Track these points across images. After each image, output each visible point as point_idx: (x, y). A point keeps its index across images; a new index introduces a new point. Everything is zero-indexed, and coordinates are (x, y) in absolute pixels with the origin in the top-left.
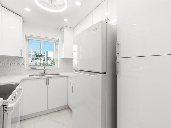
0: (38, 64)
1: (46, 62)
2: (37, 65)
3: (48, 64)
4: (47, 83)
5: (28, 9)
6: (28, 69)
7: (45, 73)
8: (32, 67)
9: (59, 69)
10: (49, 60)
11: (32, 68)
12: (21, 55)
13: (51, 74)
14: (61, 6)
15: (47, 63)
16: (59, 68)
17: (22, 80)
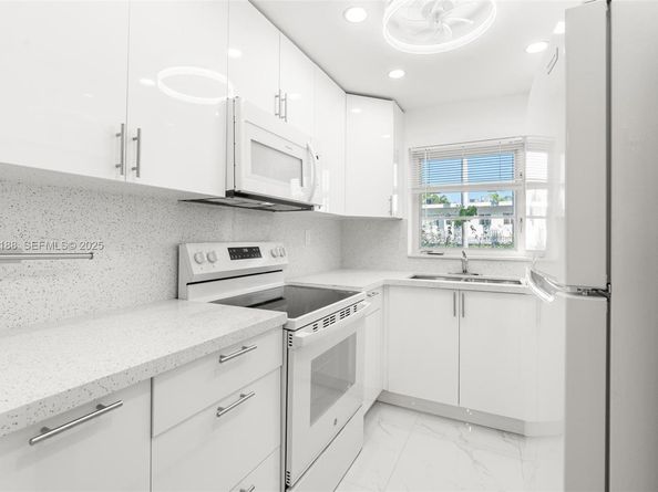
0: (505, 242)
2: (497, 244)
4: (459, 310)
5: (397, 74)
6: (418, 255)
7: (465, 272)
8: (430, 249)
12: (391, 212)
13: (489, 281)
14: (476, 14)
17: (385, 287)
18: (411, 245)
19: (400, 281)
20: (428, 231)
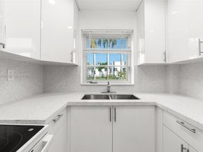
4: (113, 117)
9: (132, 85)
10: (115, 72)
11: (91, 83)
15: (113, 75)
18: (82, 80)
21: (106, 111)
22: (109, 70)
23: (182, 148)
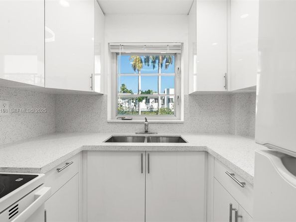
1: (166, 106)
3: (169, 109)
4: (145, 168)
6: (113, 121)
7: (146, 132)
9: (182, 123)
10: (170, 104)
11: (123, 119)
15: (167, 108)
16: (182, 120)
17: (84, 152)
18: (110, 113)
19: (96, 147)
20: (123, 105)
21: (136, 159)
22: (160, 101)
23: (231, 209)
